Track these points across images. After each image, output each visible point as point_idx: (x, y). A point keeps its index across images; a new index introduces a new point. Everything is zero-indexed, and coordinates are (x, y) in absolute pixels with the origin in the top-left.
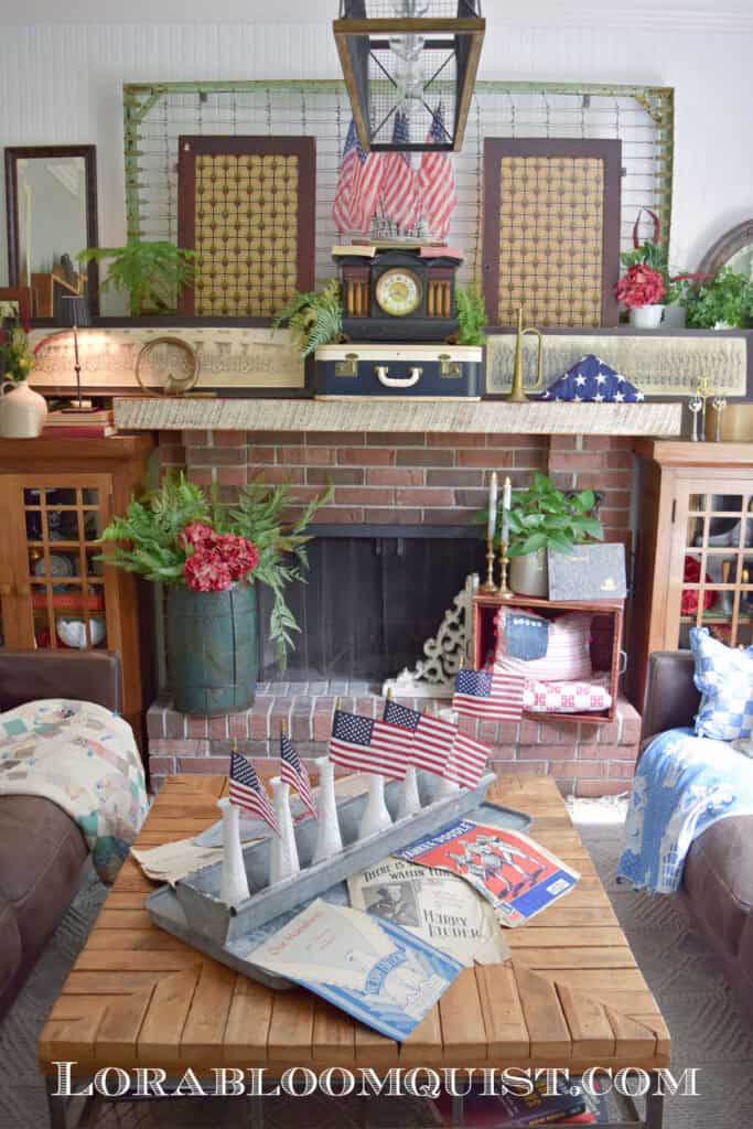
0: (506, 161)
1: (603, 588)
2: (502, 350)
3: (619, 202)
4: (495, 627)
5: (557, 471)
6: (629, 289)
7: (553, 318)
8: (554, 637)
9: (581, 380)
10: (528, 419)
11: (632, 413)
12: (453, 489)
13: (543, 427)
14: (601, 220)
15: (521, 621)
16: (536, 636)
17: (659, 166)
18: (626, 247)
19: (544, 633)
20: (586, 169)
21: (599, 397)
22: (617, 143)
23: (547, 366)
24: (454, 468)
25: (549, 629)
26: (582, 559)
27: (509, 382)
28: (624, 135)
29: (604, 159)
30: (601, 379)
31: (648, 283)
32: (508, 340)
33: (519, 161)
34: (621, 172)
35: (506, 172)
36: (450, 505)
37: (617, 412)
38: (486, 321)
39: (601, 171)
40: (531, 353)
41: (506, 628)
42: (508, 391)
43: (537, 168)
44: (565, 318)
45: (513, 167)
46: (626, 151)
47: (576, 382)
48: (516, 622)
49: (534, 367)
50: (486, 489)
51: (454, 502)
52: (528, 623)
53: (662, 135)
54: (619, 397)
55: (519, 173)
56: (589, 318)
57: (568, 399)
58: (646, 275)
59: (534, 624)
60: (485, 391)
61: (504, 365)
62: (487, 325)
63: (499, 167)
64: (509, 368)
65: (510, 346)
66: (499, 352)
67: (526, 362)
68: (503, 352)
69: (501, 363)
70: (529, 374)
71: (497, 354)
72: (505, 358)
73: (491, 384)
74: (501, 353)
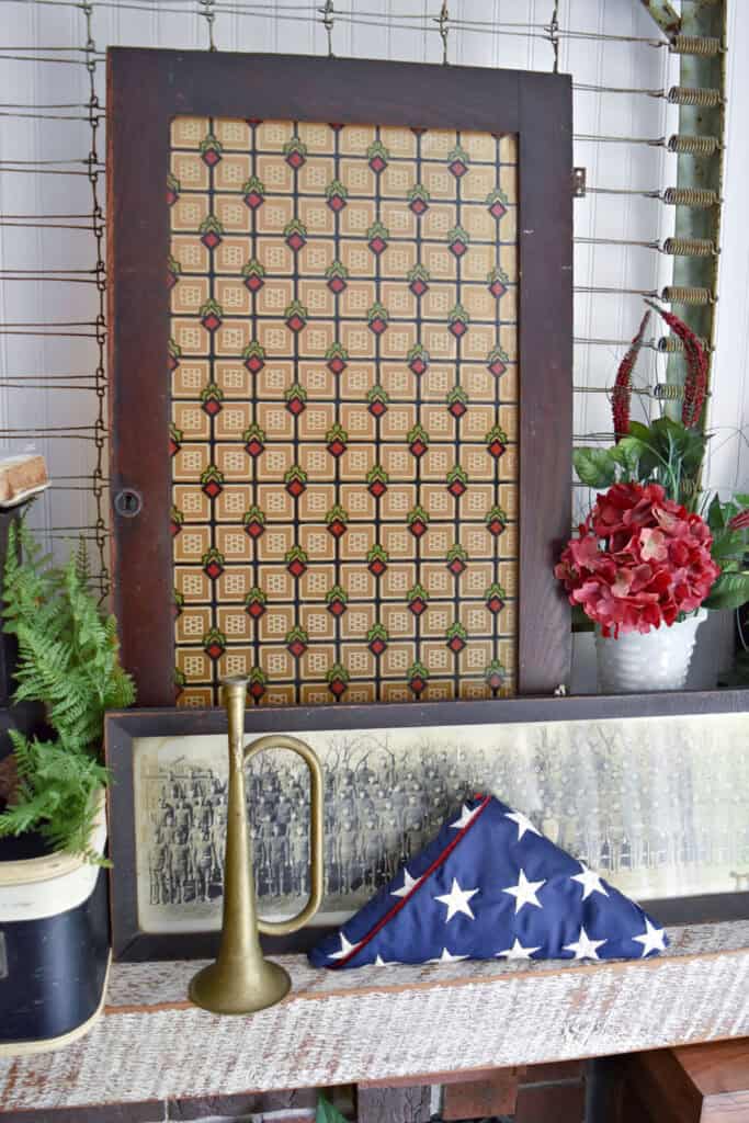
0: (187, 132)
3: (569, 276)
6: (607, 577)
7: (359, 662)
9: (457, 901)
10: (281, 1049)
11: (626, 991)
13: (333, 1067)
14: (508, 337)
17: (670, 169)
20: (458, 168)
21: (519, 951)
22: (560, 85)
23: (343, 836)
27: (214, 892)
28: (577, 62)
29: (517, 139)
30: (525, 892)
31: (674, 559)
32: (205, 751)
33: (233, 133)
34: (570, 184)
35: (186, 170)
37: (578, 997)
38: (128, 688)
39: (508, 176)
40: (288, 791)
42: (215, 923)
43: (296, 158)
44: (398, 660)
45: (212, 155)
46: (585, 113)
47: (443, 908)
49: (297, 837)
53: (683, 72)
54: (585, 946)
55: (232, 173)
56: (476, 658)
57: (417, 956)
58: (668, 535)
60: (135, 925)
61: (196, 833)
62: (133, 707)
63: (162, 150)
64: (213, 845)
65: (216, 774)
66: (178, 792)
67: (273, 819)
68: (190, 793)
69: (185, 829)
70: (283, 857)
71: (171, 801)
72: (198, 811)
73: (155, 900)
74: (184, 797)
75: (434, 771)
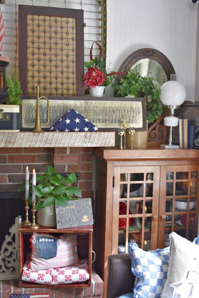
0: (29, 17)
1: (83, 221)
2: (29, 106)
3: (83, 38)
4: (30, 243)
5: (58, 164)
6: (89, 79)
7: (54, 91)
8: (60, 246)
9: (68, 121)
10: (43, 140)
11: (93, 137)
12: (7, 174)
13: (51, 144)
14: (75, 46)
15: (43, 240)
16: (51, 247)
17: (100, 23)
18: (87, 59)
19: (55, 245)
20: (67, 22)
21: (77, 130)
22: (82, 11)
23: (52, 115)
24: (7, 164)
25: (57, 242)
26: (72, 207)
27: (33, 122)
28: (85, 8)
29: (76, 19)
30: (77, 121)
31: (98, 76)
32: (33, 102)
33: (36, 17)
34: (84, 25)
35: (29, 22)
36: (6, 182)
37: (86, 136)
38: (22, 92)
39: (74, 24)
40: (44, 108)
41: (36, 243)
42: (34, 127)
43: (44, 21)
44: (59, 91)
45: (33, 20)
46: (86, 15)
47: (66, 122)
48: (41, 240)
49: (45, 115)
50: (24, 173)
51: (8, 180)
52: (47, 240)
53: (101, 9)
54: (86, 129)
55: (36, 22)
56: (71, 92)
57: (62, 130)
58: (97, 72)
59: (50, 240)
60: (22, 127)
61: (31, 114)
62: (22, 95)
63: (26, 19)
64: (33, 116)
65: (33, 105)
66: (28, 107)
67: (42, 112)
68: (30, 108)
69: (29, 113)
70: (43, 118)
71: (27, 109)
72: (31, 110)
73: (25, 123)
74: (29, 108)
75: (65, 107)
